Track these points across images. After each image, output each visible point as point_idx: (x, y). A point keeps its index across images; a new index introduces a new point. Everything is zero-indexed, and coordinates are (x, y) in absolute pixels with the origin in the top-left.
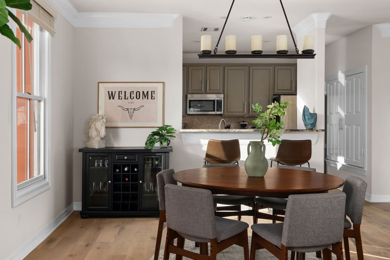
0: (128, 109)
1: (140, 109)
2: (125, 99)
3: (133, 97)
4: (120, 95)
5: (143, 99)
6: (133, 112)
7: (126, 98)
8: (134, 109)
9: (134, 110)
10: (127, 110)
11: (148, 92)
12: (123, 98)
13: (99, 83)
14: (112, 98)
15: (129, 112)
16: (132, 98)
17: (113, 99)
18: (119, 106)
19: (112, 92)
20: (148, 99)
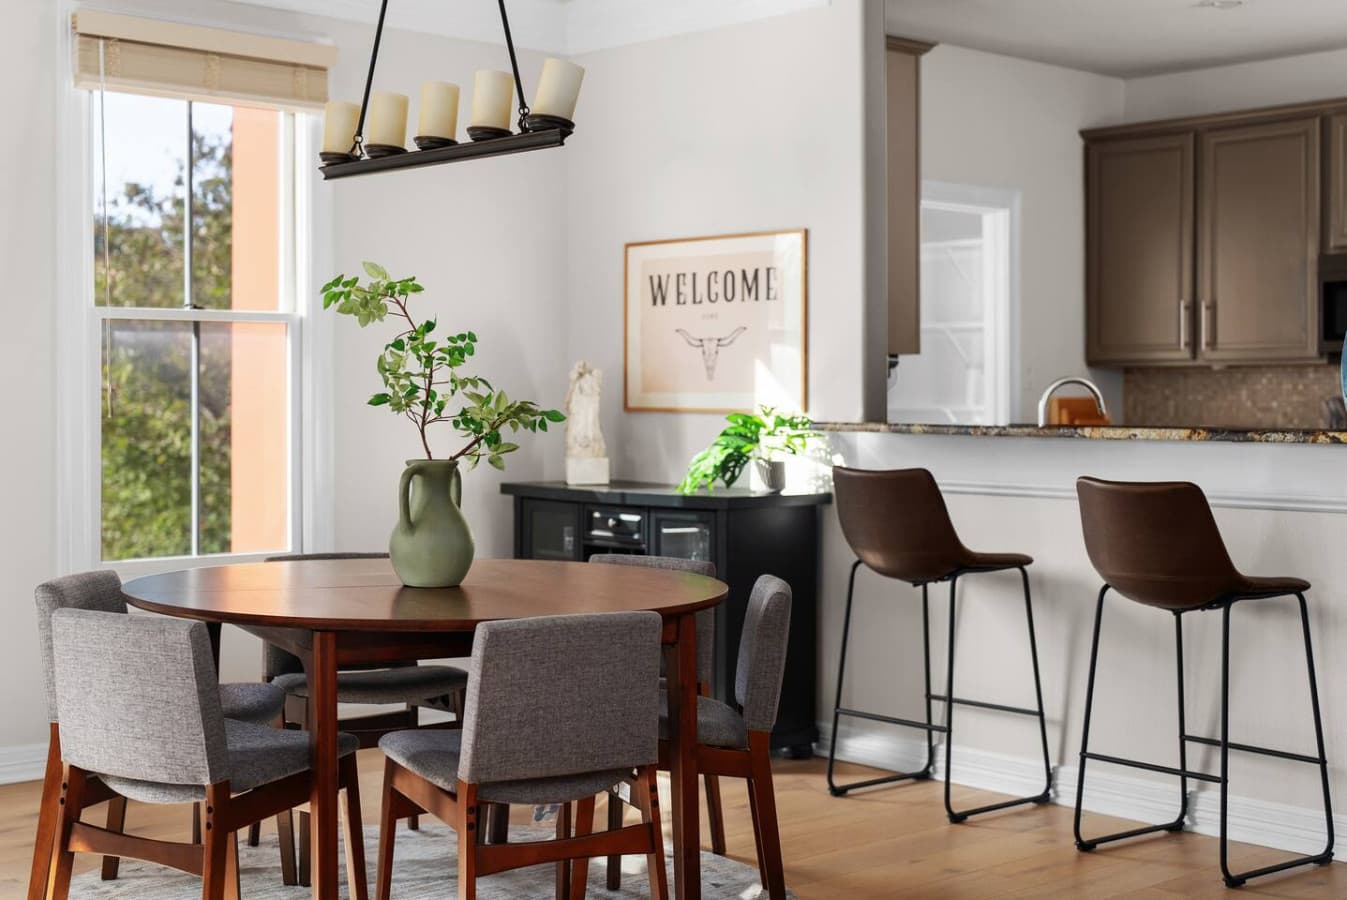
0: (701, 340)
1: (734, 339)
2: (694, 302)
3: (717, 295)
4: (682, 289)
5: (743, 300)
6: (717, 352)
7: (698, 300)
8: (719, 340)
9: (718, 345)
10: (699, 343)
11: (756, 271)
12: (690, 299)
13: (628, 246)
14: (659, 300)
15: (704, 353)
16: (713, 297)
17: (663, 302)
18: (677, 331)
19: (660, 278)
20: (757, 299)
